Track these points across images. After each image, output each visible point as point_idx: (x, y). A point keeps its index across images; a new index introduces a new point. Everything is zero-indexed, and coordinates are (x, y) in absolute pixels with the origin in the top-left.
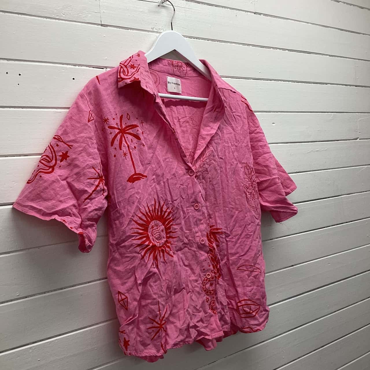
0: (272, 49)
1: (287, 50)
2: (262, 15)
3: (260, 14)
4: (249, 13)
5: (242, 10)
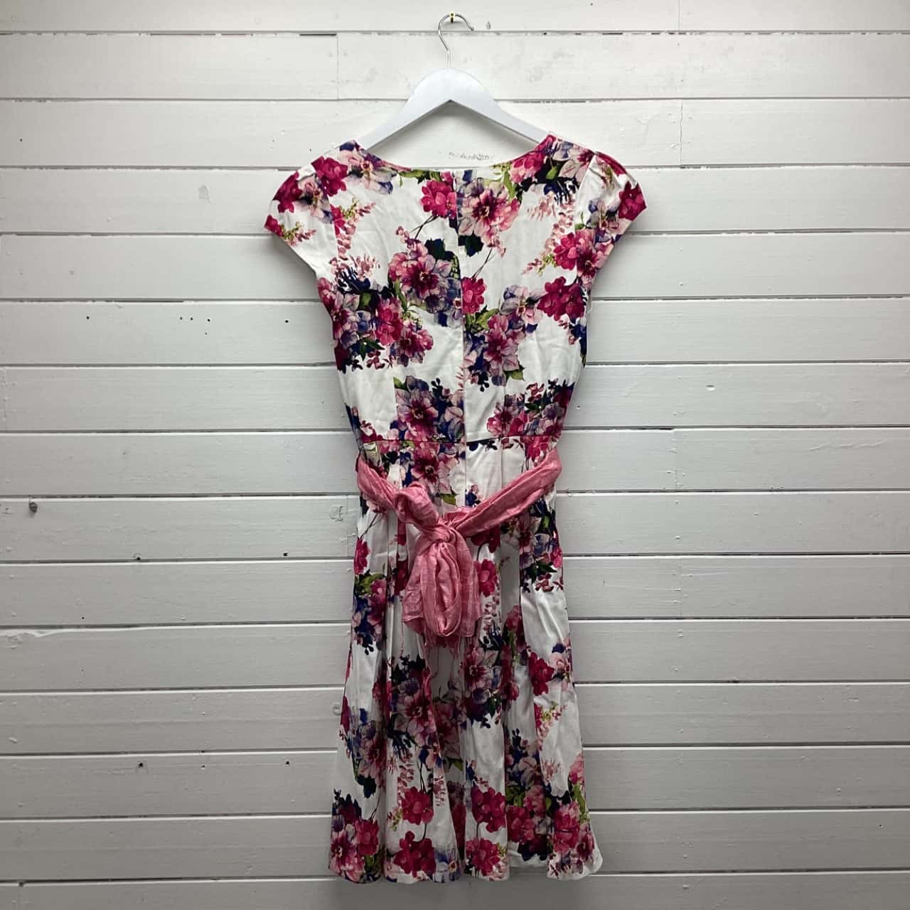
0: (724, 235)
2: (703, 169)
3: (698, 166)
4: (665, 169)
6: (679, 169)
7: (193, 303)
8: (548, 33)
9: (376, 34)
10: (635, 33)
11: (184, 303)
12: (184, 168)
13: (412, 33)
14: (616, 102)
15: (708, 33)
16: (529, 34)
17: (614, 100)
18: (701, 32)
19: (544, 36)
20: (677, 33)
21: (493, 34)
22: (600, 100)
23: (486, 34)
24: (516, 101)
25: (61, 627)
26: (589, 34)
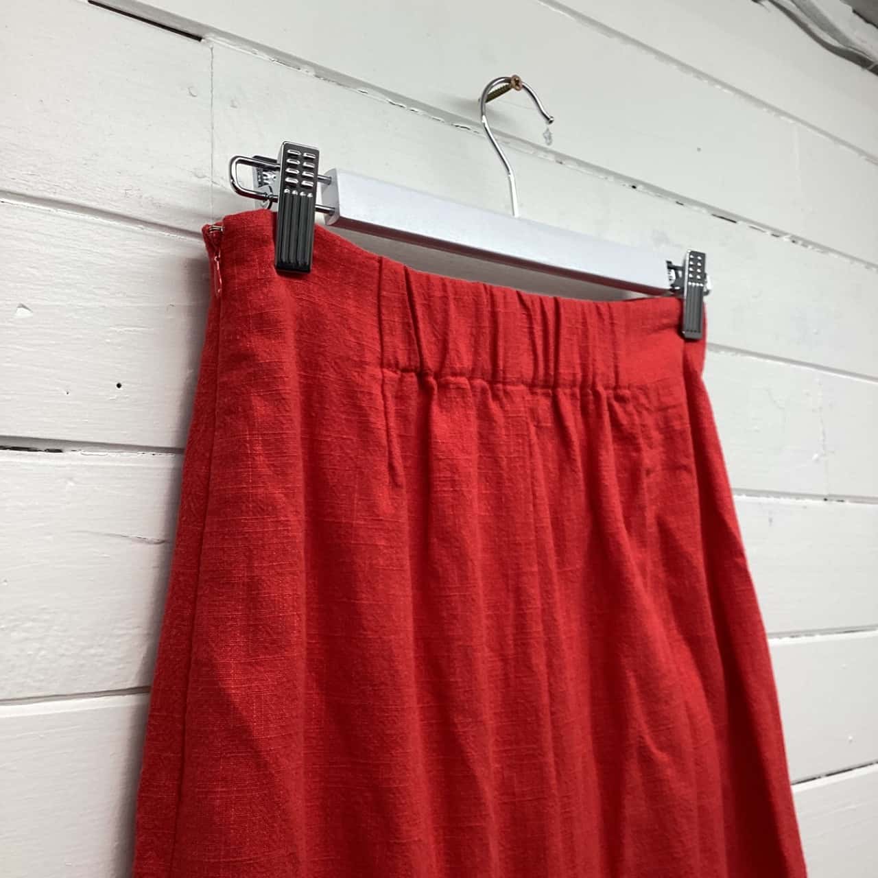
3: (843, 499)
6: (821, 502)
8: (640, 187)
9: (312, 73)
10: (757, 226)
13: (398, 99)
15: (832, 255)
16: (611, 179)
18: (826, 250)
19: (634, 190)
20: (800, 242)
21: (551, 158)
23: (542, 154)
26: (696, 208)
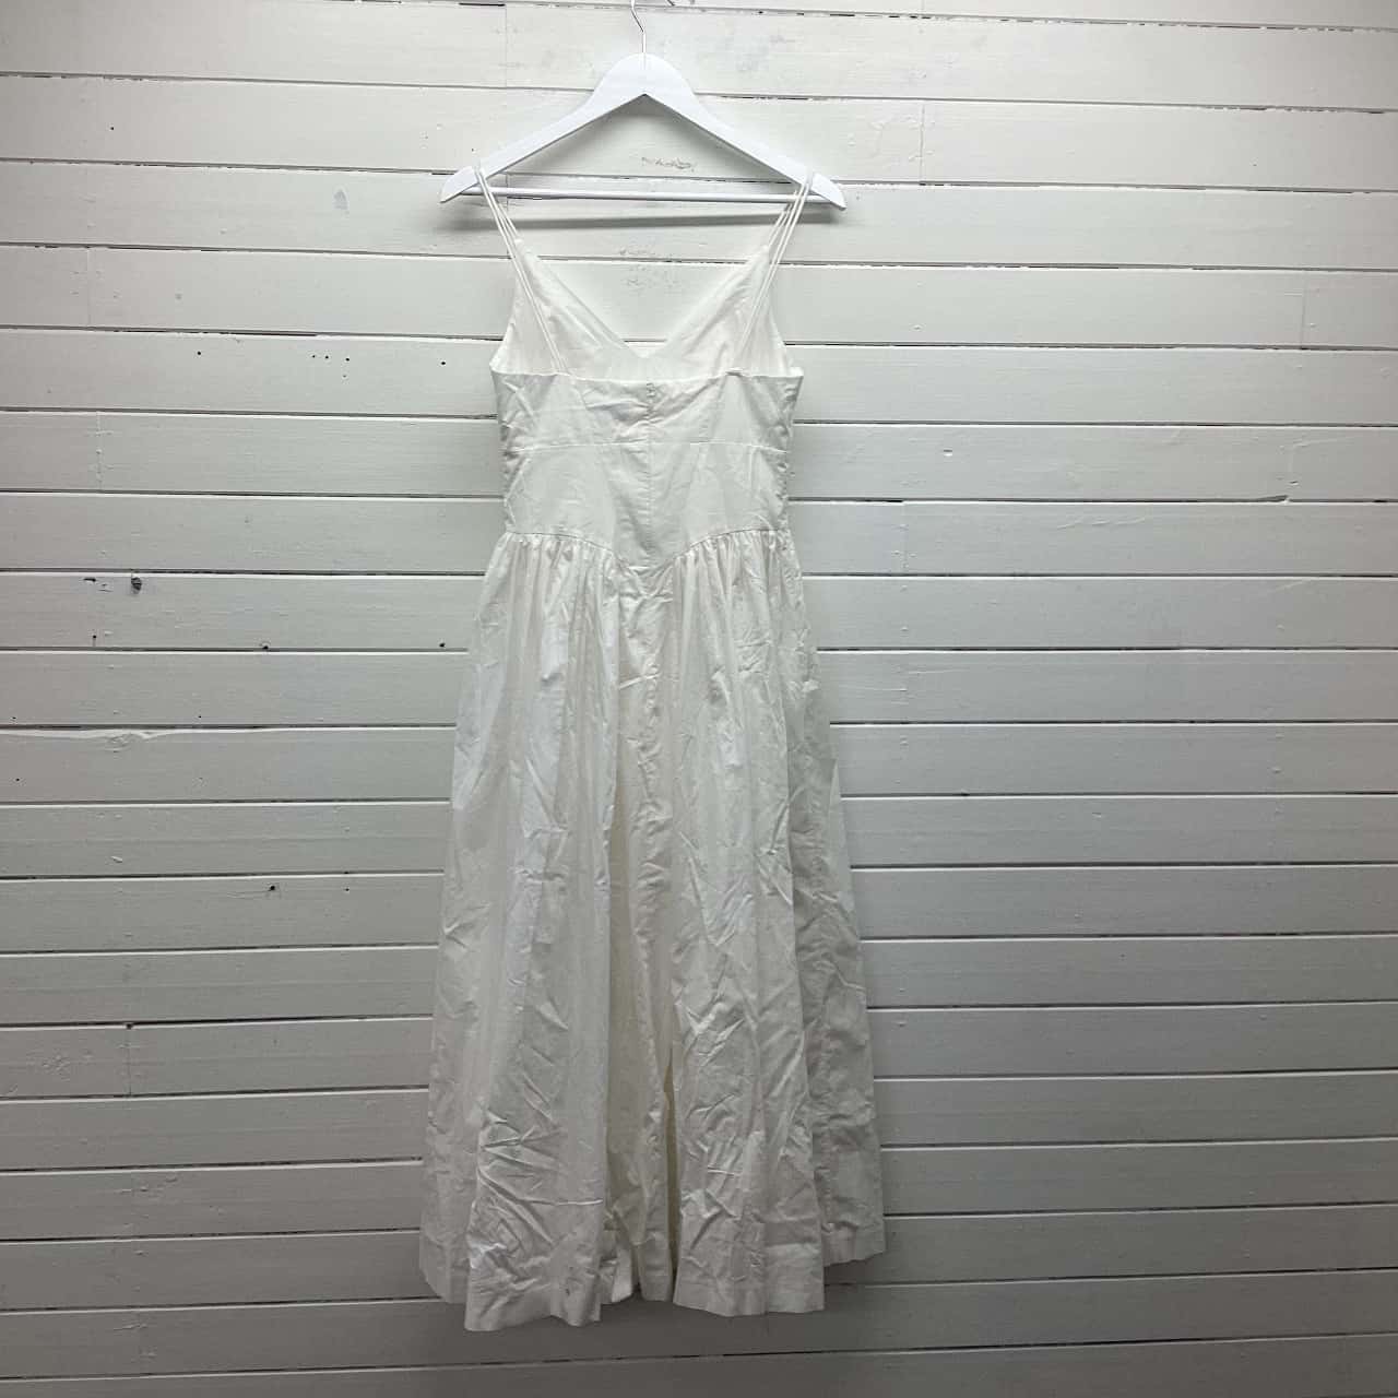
0: (969, 268)
1: (1024, 265)
2: (946, 187)
3: (941, 184)
4: (901, 186)
5: (879, 182)
6: (918, 186)
7: (328, 337)
8: (765, 12)
10: (870, 15)
11: (318, 337)
12: (317, 169)
14: (845, 101)
15: (959, 19)
16: (742, 12)
17: (843, 98)
18: (950, 17)
19: (761, 16)
20: (920, 17)
21: (696, 11)
22: (825, 98)
23: (690, 10)
24: (725, 96)
25: (173, 727)
26: (814, 15)
